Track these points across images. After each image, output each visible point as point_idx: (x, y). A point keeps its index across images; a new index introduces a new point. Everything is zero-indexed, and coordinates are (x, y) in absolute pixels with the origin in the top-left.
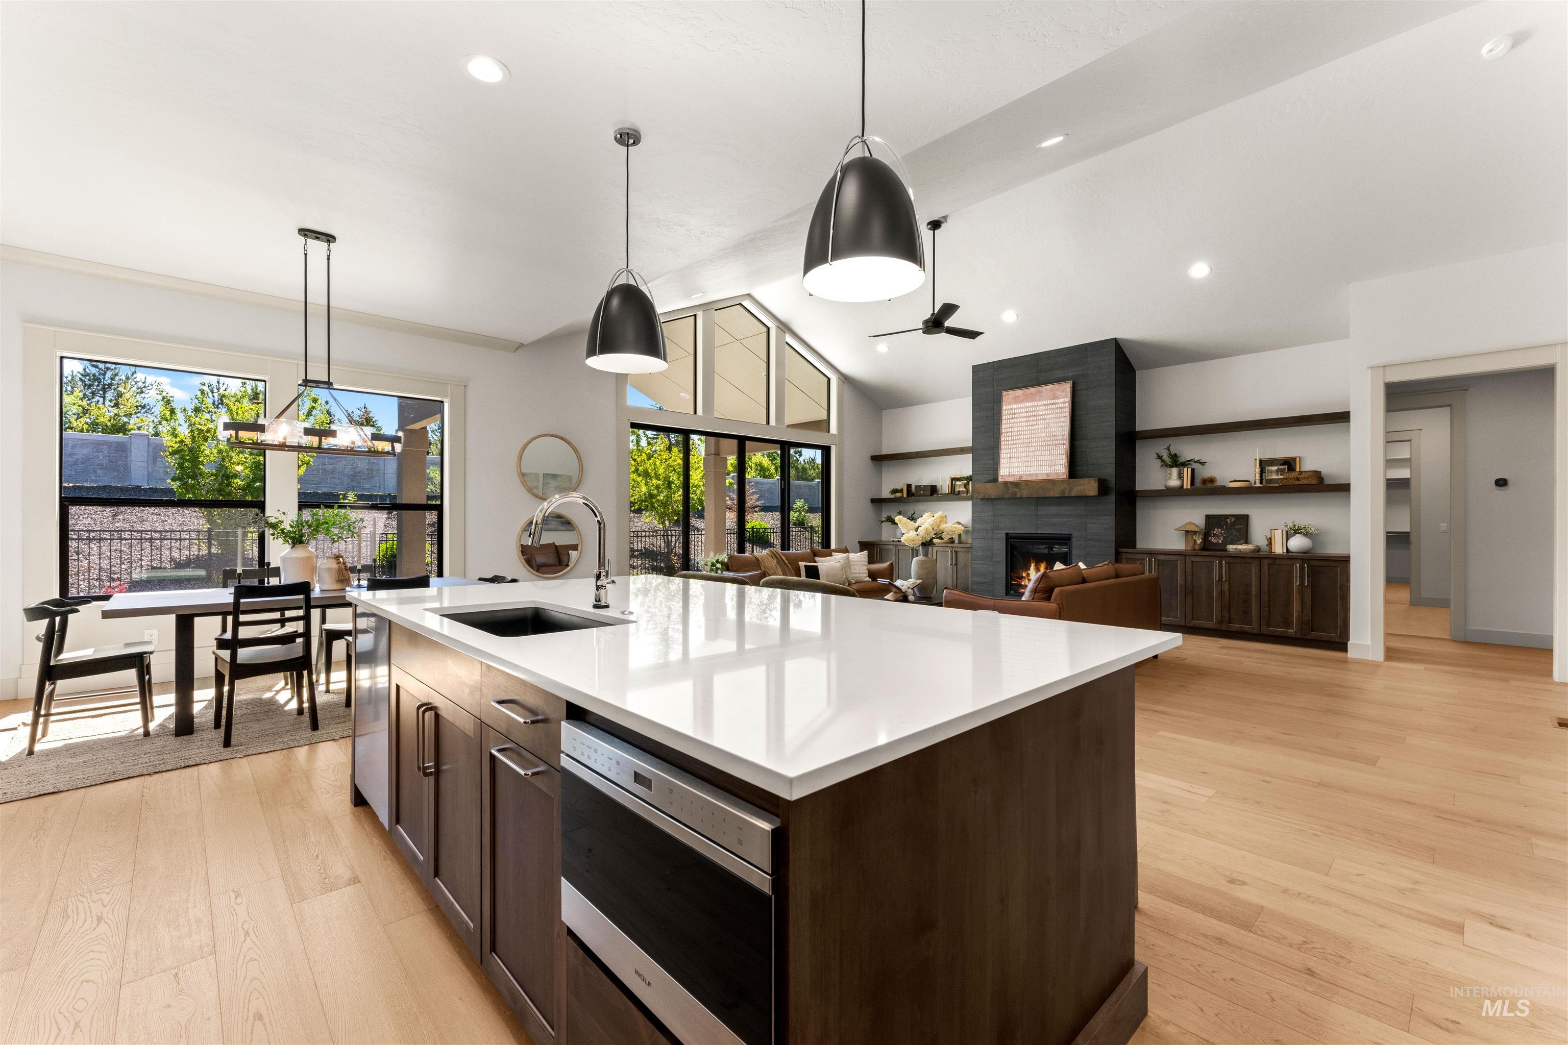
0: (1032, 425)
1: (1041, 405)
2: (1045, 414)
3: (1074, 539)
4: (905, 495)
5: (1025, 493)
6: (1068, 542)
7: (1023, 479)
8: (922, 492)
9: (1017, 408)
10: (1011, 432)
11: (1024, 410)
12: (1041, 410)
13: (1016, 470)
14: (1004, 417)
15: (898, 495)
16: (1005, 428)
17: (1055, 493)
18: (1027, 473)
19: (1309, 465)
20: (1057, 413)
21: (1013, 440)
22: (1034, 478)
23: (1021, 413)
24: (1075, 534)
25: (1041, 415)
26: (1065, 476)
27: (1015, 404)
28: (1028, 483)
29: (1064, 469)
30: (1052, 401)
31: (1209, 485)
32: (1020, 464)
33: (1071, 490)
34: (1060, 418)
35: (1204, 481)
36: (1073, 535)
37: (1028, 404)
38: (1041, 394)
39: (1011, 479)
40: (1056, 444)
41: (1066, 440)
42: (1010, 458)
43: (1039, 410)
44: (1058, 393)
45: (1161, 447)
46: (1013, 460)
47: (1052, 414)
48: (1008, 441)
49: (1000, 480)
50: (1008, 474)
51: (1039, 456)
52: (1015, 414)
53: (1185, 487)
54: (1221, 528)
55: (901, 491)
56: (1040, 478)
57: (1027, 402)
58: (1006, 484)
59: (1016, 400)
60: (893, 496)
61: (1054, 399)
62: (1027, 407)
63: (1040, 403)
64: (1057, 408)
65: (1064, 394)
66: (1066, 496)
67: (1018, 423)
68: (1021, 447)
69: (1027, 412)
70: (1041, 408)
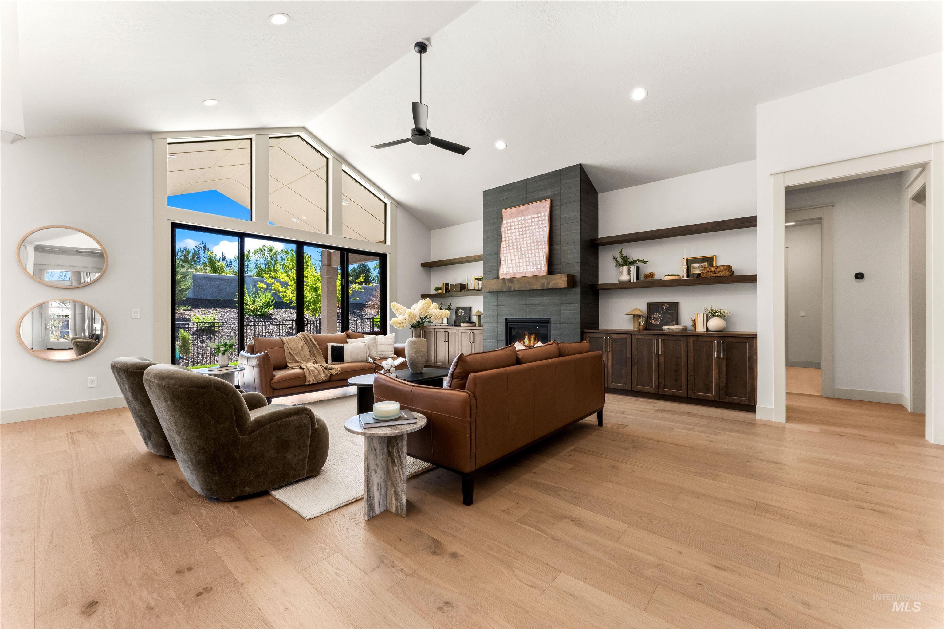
0: (522, 235)
1: (528, 219)
2: (532, 226)
3: (552, 322)
4: (444, 292)
5: (517, 287)
6: (548, 324)
7: (516, 276)
8: (455, 289)
9: (512, 222)
10: (509, 240)
11: (517, 223)
13: (511, 269)
14: (504, 229)
15: (440, 291)
16: (504, 238)
17: (538, 286)
18: (519, 271)
19: (721, 261)
20: (539, 224)
21: (510, 246)
22: (524, 275)
23: (515, 225)
24: (553, 318)
25: (529, 226)
26: (545, 273)
27: (511, 218)
28: (519, 279)
29: (544, 267)
30: (536, 216)
31: (650, 279)
32: (514, 265)
33: (548, 284)
34: (541, 228)
35: (647, 276)
36: (552, 319)
37: (520, 218)
38: (529, 210)
39: (508, 277)
40: (539, 249)
41: (545, 245)
42: (507, 260)
43: (527, 223)
44: (541, 209)
45: (615, 251)
46: (509, 262)
47: (536, 225)
48: (506, 247)
49: (501, 277)
50: (506, 272)
51: (527, 258)
52: (511, 226)
53: (632, 281)
54: (659, 312)
55: (441, 289)
56: (527, 275)
57: (519, 216)
58: (504, 280)
59: (512, 216)
60: (436, 293)
61: (537, 214)
62: (519, 221)
63: (528, 217)
64: (539, 221)
65: (544, 209)
66: (545, 288)
67: (512, 233)
68: (515, 252)
69: (519, 224)
70: (529, 221)
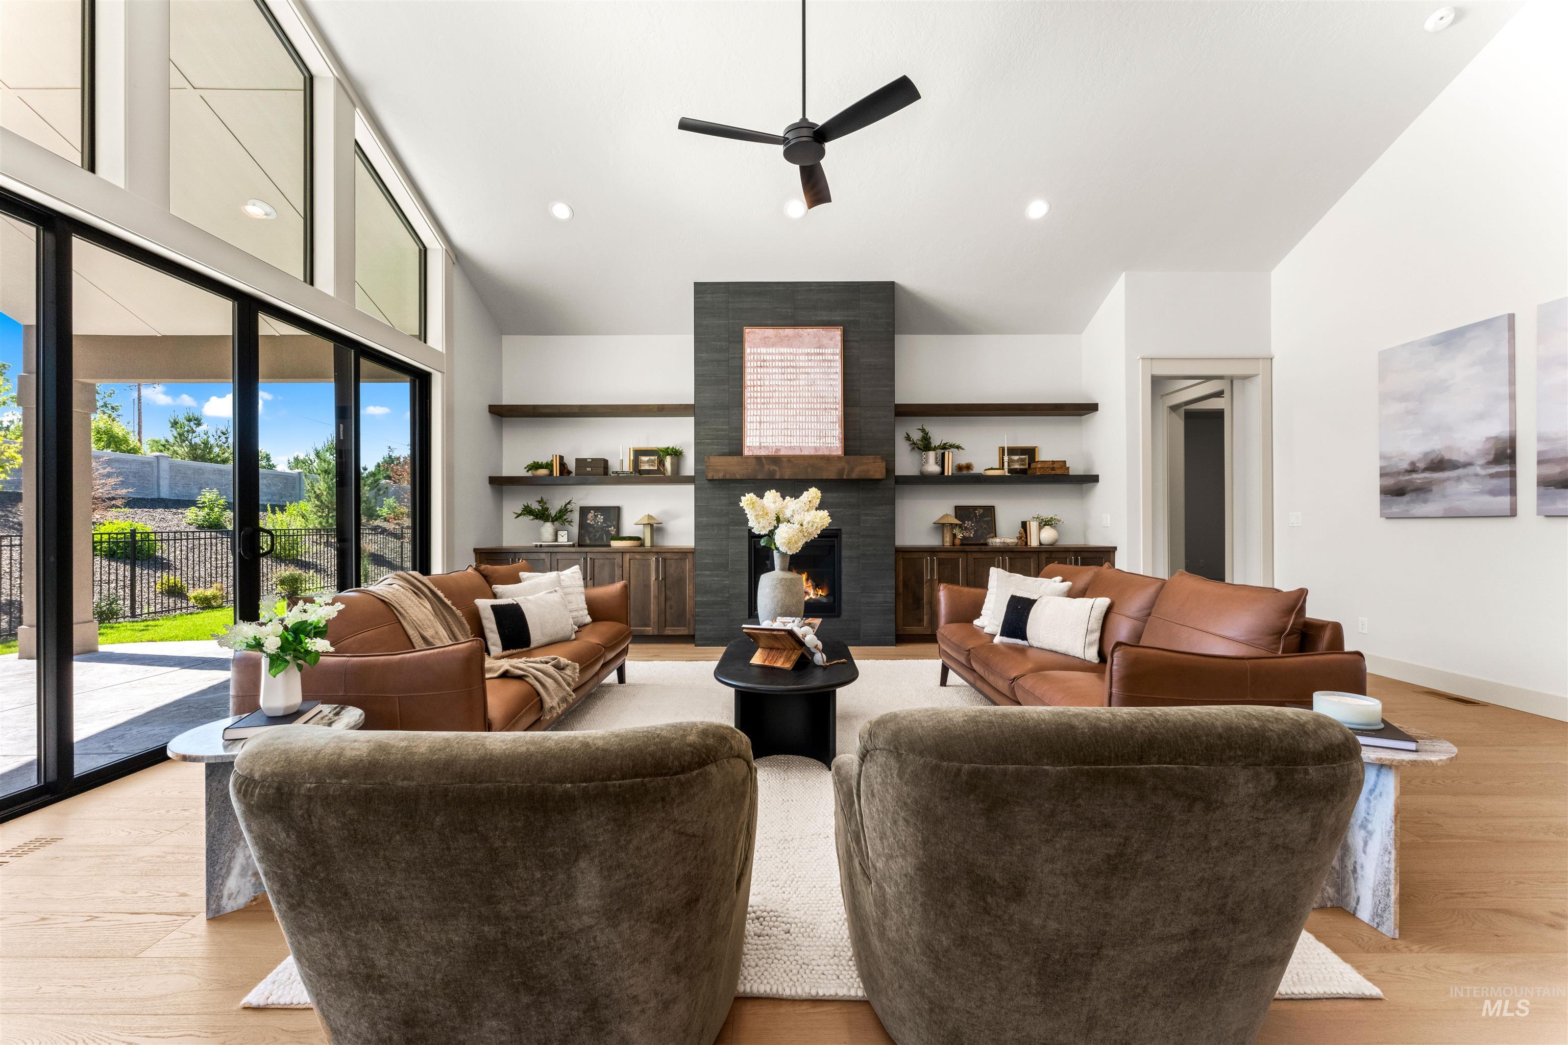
0: (790, 380)
1: (802, 354)
2: (808, 367)
3: (844, 536)
4: (556, 473)
6: (836, 539)
7: (782, 453)
8: (589, 469)
9: (767, 354)
10: (761, 386)
11: (777, 357)
12: (802, 361)
13: (770, 440)
14: (748, 364)
15: (543, 472)
16: (750, 380)
17: (830, 474)
18: (786, 445)
19: (1045, 455)
20: (824, 367)
21: (764, 398)
22: (797, 453)
23: (773, 361)
24: (845, 529)
25: (803, 367)
26: (839, 452)
27: (764, 347)
28: (790, 459)
29: (838, 442)
30: (818, 351)
31: (965, 472)
32: (776, 432)
33: (851, 470)
34: (828, 374)
35: (960, 468)
36: (843, 530)
37: (782, 350)
38: (801, 339)
39: (763, 453)
40: (825, 409)
41: (838, 404)
42: (760, 422)
43: (800, 361)
44: (825, 341)
45: (913, 429)
46: (764, 426)
47: (817, 367)
48: (757, 398)
49: (747, 452)
50: (758, 444)
51: (802, 422)
52: (764, 361)
53: (946, 474)
54: (971, 520)
55: (549, 466)
56: (806, 453)
57: (782, 346)
58: (755, 458)
59: (766, 343)
60: (530, 474)
61: (819, 348)
62: (782, 354)
63: (799, 351)
64: (824, 361)
65: (832, 343)
66: (845, 477)
67: (769, 374)
68: (776, 409)
69: (782, 361)
70: (802, 358)
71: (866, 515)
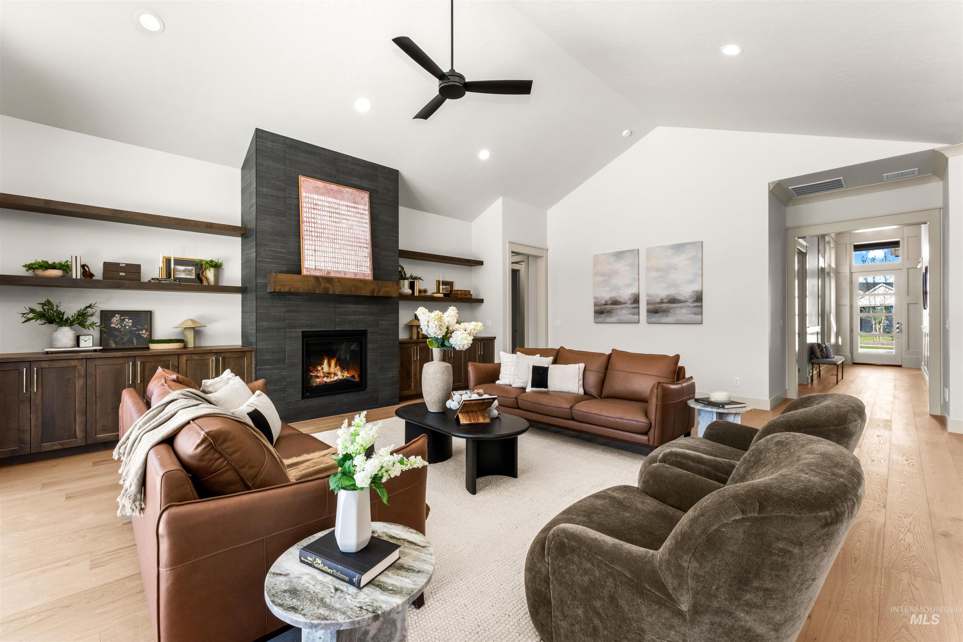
0: (336, 222)
1: (343, 205)
2: (348, 215)
3: (369, 335)
5: (338, 290)
6: (364, 338)
7: (332, 275)
8: (122, 274)
9: (318, 200)
10: (314, 223)
11: (326, 204)
12: (343, 210)
13: (322, 264)
14: (304, 205)
15: (57, 272)
16: (306, 217)
17: (366, 292)
18: (334, 269)
19: (459, 286)
20: (357, 217)
21: (317, 232)
22: (342, 276)
23: (323, 206)
25: (344, 215)
26: (370, 278)
27: (316, 194)
28: (340, 280)
29: (369, 270)
30: (354, 205)
31: (423, 294)
32: (327, 259)
33: (379, 291)
34: (362, 223)
35: (420, 292)
36: (369, 331)
37: (330, 199)
38: (342, 194)
39: (318, 274)
40: (359, 246)
41: (368, 244)
42: (316, 251)
43: (342, 210)
44: (359, 199)
46: (318, 254)
47: (354, 217)
48: (312, 232)
49: (305, 272)
50: (314, 267)
51: (345, 254)
52: (316, 205)
53: (415, 295)
56: (348, 276)
57: (329, 196)
59: (317, 190)
61: (355, 203)
62: (329, 202)
63: (342, 202)
64: (358, 213)
65: (363, 201)
66: (375, 295)
67: (320, 215)
68: (326, 242)
69: (329, 207)
70: (343, 208)
71: (383, 320)
